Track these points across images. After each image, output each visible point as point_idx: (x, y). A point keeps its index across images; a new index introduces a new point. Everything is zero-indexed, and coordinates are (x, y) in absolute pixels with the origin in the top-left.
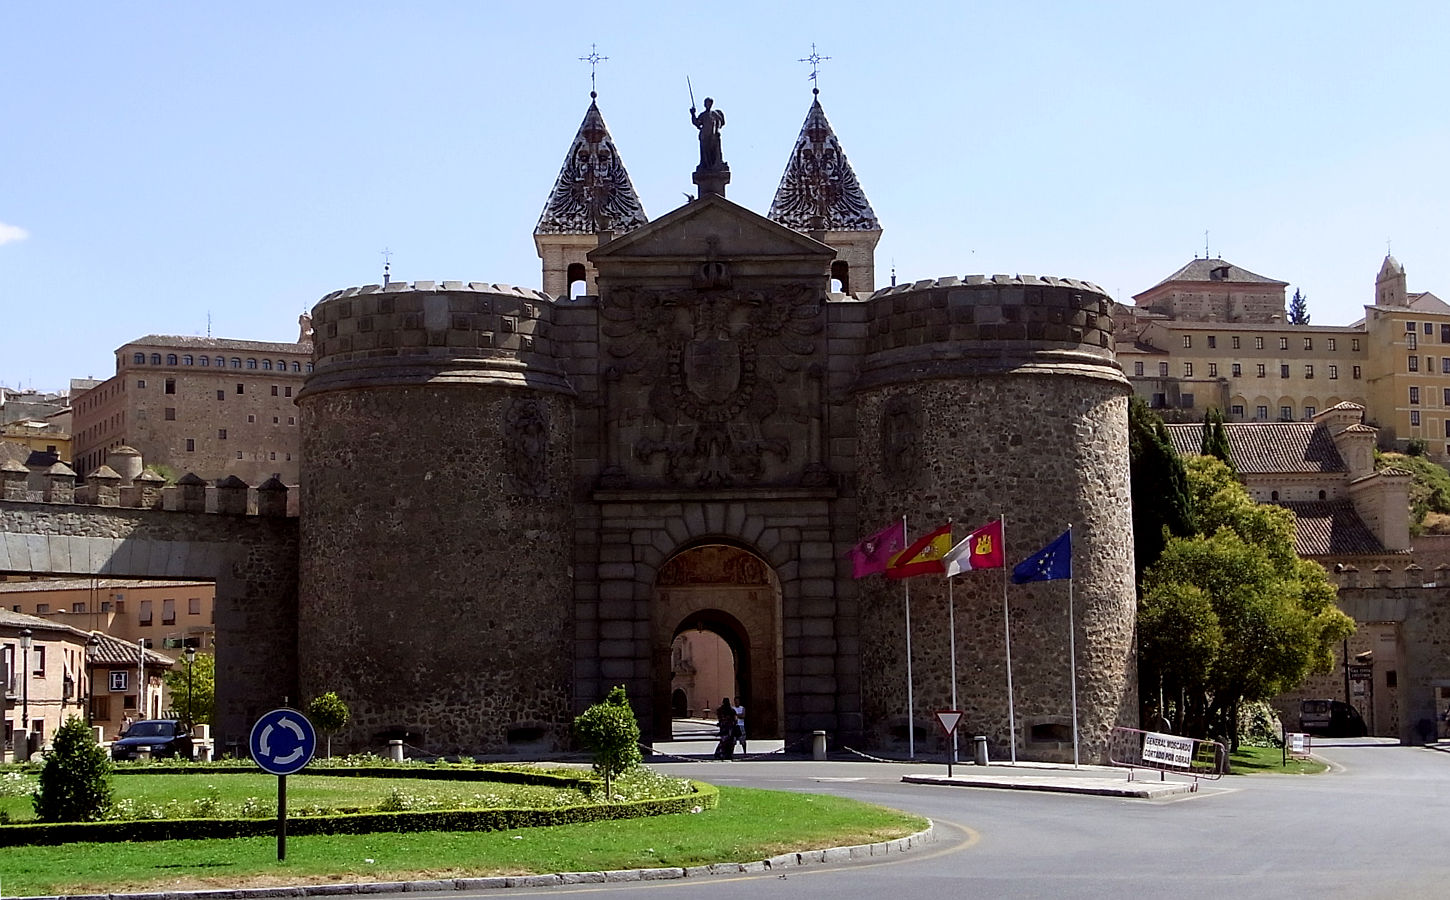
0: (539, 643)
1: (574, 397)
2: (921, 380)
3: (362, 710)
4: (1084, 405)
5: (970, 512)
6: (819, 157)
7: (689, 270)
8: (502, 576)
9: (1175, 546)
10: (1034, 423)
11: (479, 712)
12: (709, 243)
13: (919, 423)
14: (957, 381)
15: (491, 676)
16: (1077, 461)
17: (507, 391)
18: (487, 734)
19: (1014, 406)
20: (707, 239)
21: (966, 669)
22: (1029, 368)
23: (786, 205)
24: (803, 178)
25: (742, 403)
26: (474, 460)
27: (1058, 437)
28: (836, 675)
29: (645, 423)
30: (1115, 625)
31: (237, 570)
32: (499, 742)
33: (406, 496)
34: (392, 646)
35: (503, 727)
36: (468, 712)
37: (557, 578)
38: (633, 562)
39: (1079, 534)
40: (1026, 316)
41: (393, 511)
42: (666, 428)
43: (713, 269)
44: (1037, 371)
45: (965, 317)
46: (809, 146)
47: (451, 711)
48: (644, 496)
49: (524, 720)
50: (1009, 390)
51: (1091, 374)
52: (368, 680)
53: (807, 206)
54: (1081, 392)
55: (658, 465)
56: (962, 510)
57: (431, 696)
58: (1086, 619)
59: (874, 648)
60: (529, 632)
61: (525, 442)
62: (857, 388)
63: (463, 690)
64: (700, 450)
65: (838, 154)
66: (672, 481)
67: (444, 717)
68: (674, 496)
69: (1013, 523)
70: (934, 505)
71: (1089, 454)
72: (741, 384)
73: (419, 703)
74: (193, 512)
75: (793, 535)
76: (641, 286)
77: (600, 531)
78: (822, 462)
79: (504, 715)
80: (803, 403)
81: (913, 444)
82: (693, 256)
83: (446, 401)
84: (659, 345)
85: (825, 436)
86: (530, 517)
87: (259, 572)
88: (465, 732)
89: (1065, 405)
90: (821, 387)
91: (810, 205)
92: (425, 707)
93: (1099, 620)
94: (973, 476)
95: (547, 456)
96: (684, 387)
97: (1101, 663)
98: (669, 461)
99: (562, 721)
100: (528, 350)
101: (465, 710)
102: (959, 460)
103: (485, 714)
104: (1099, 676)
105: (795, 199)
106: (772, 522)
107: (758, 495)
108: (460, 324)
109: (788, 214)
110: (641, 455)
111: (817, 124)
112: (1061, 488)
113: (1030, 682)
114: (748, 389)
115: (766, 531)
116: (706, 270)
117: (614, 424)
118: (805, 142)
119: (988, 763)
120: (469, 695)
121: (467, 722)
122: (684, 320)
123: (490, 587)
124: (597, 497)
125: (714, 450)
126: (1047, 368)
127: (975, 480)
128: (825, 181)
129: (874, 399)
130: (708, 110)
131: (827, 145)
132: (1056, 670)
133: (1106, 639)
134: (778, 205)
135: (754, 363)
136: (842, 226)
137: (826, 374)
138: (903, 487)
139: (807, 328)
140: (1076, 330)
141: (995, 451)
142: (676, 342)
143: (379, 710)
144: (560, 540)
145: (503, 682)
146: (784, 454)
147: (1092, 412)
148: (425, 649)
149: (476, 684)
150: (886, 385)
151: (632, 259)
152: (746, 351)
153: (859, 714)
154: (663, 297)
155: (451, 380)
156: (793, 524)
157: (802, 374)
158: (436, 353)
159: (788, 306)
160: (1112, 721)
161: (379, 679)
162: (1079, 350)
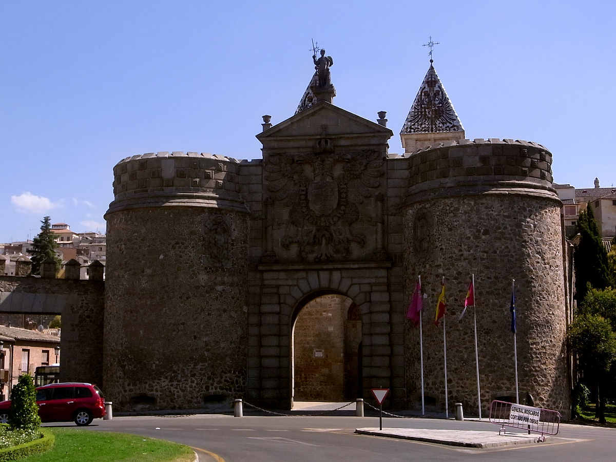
0: (223, 348)
1: (248, 214)
2: (432, 199)
3: (126, 384)
4: (527, 212)
5: (459, 273)
6: (432, 95)
7: (311, 143)
8: (201, 311)
9: (593, 293)
10: (496, 223)
11: (187, 386)
12: (323, 128)
13: (431, 223)
14: (452, 199)
15: (195, 366)
16: (523, 244)
17: (206, 210)
18: (192, 398)
19: (484, 213)
20: (321, 126)
21: (457, 364)
22: (494, 191)
23: (413, 120)
24: (423, 106)
25: (339, 215)
26: (186, 248)
27: (511, 230)
28: (391, 367)
29: (287, 228)
30: (549, 339)
31: (74, 309)
32: (199, 402)
33: (149, 268)
34: (142, 350)
35: (201, 394)
36: (181, 386)
37: (236, 312)
38: (279, 304)
39: (524, 286)
40: (493, 162)
41: (143, 276)
42: (298, 230)
43: (323, 142)
44: (498, 192)
45: (458, 163)
46: (427, 89)
47: (172, 385)
48: (285, 267)
49: (214, 390)
50: (482, 204)
51: (532, 194)
52: (129, 368)
53: (424, 120)
54: (526, 204)
55: (294, 250)
56: (455, 273)
57: (161, 377)
58: (529, 336)
59: (410, 351)
60: (217, 342)
61: (215, 238)
62: (402, 207)
63: (178, 374)
64: (316, 242)
65: (442, 93)
66: (301, 259)
67: (168, 388)
68: (301, 267)
69: (484, 280)
70: (439, 270)
71: (531, 240)
72: (339, 205)
73: (155, 381)
74: (48, 278)
75: (366, 288)
76: (285, 153)
77: (262, 286)
78: (383, 247)
79: (202, 388)
80: (373, 215)
81: (429, 236)
82: (313, 135)
83: (171, 216)
84: (295, 184)
85: (385, 232)
86: (219, 279)
87: (87, 310)
88: (179, 397)
89: (515, 212)
90: (383, 206)
91: (426, 120)
92: (158, 383)
93: (538, 336)
94: (461, 253)
95: (230, 246)
96: (307, 207)
97: (540, 361)
98: (299, 249)
99: (238, 391)
100: (221, 188)
101: (179, 385)
102: (453, 244)
103: (191, 387)
104: (537, 369)
105: (418, 117)
106: (355, 281)
107: (347, 266)
108: (181, 175)
109: (414, 125)
110: (284, 245)
111: (432, 77)
112: (513, 260)
113: (494, 371)
114: (343, 208)
115: (352, 286)
116: (320, 143)
117: (270, 228)
118: (425, 87)
119: (463, 419)
120: (182, 376)
121: (180, 391)
122: (308, 170)
123: (194, 317)
124: (260, 268)
125: (324, 241)
126: (505, 191)
127: (462, 255)
128: (434, 107)
129: (410, 211)
130: (323, 56)
131: (436, 88)
132: (510, 364)
133: (542, 347)
134: (409, 120)
135: (346, 193)
136: (443, 130)
137: (386, 198)
138: (424, 260)
139: (376, 173)
140: (524, 169)
141: (473, 238)
142: (304, 183)
143: (135, 385)
144: (238, 291)
145: (201, 369)
146: (362, 243)
147: (532, 217)
148: (158, 351)
149: (186, 370)
150: (416, 203)
151: (281, 138)
152: (341, 187)
153: (404, 389)
154: (296, 158)
155: (174, 204)
156: (367, 282)
157: (372, 199)
158: (168, 190)
159: (365, 162)
160: (547, 395)
161: (135, 367)
162: (527, 180)
